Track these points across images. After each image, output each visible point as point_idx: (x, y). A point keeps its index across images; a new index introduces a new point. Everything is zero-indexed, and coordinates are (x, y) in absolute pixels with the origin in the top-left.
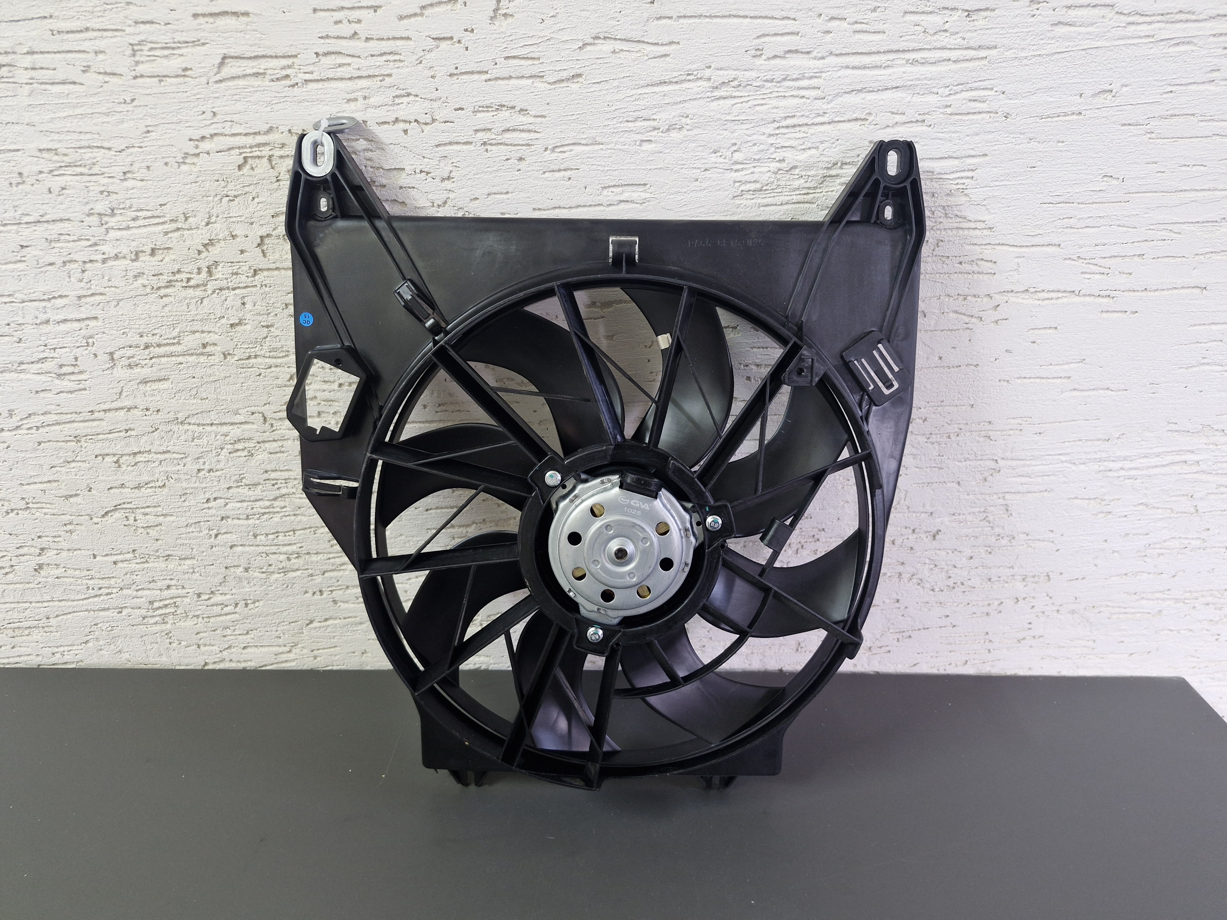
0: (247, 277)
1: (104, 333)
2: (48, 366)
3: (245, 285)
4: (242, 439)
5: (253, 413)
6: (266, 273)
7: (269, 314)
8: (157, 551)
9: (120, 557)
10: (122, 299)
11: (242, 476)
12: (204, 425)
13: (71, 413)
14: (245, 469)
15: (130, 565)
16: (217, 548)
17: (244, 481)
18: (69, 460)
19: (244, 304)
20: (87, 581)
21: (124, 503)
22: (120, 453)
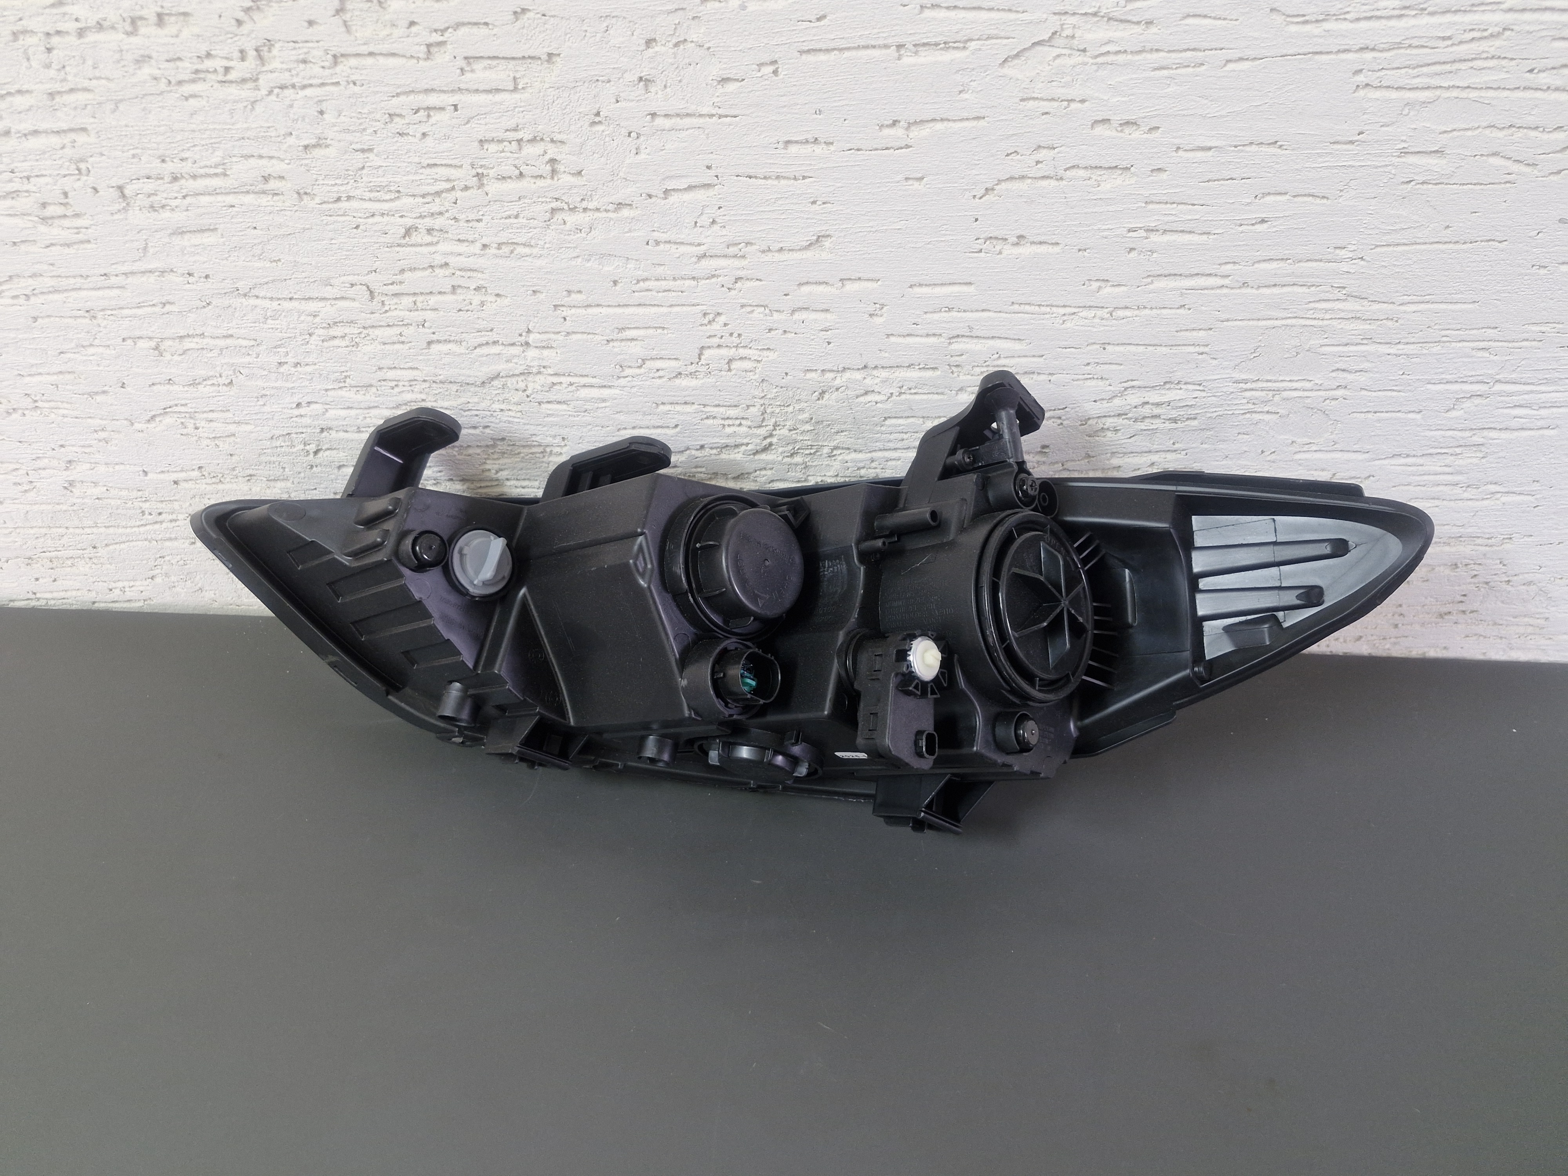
0: (323, 67)
1: (102, 155)
2: (23, 203)
3: (320, 81)
4: (340, 322)
5: (352, 285)
6: (353, 62)
7: (364, 130)
8: (234, 469)
9: (182, 475)
10: (121, 101)
11: (345, 374)
12: (279, 299)
13: (74, 277)
14: (349, 365)
15: (197, 486)
16: (319, 469)
17: (348, 380)
18: (85, 344)
19: (321, 113)
20: (141, 504)
21: (176, 405)
22: (158, 335)
